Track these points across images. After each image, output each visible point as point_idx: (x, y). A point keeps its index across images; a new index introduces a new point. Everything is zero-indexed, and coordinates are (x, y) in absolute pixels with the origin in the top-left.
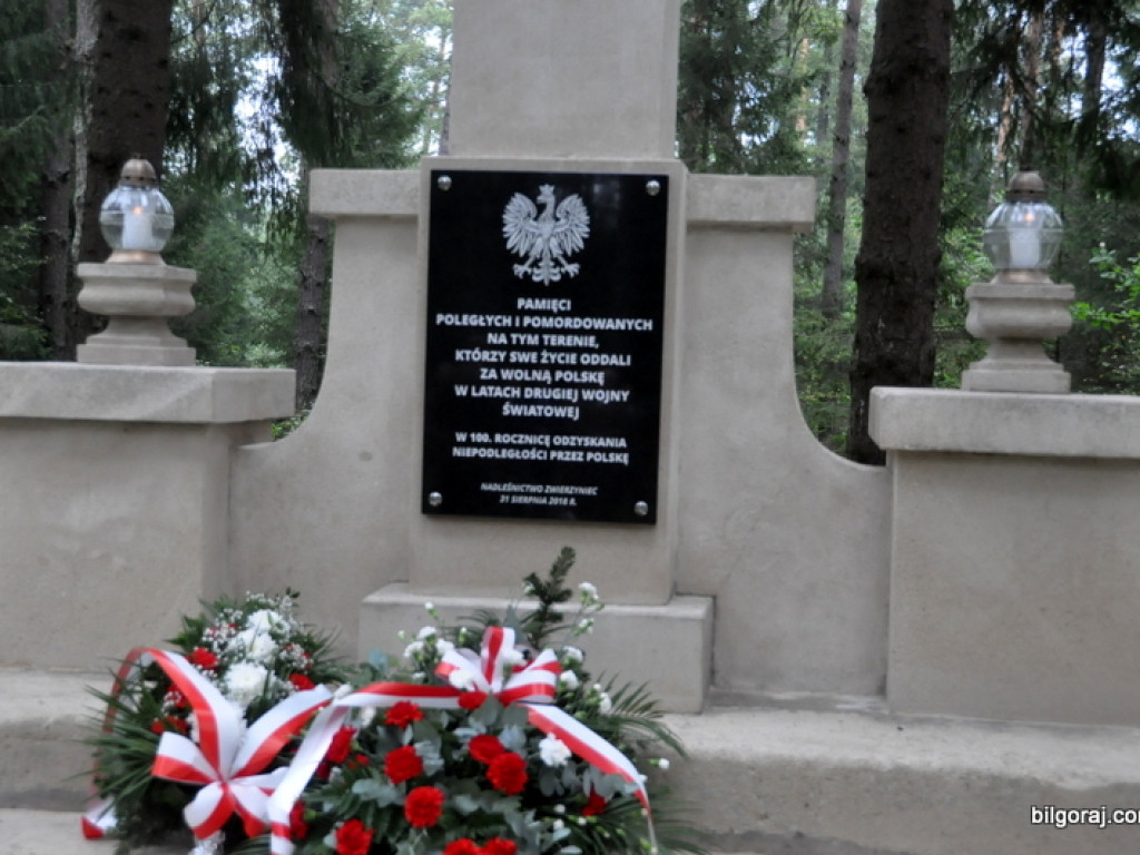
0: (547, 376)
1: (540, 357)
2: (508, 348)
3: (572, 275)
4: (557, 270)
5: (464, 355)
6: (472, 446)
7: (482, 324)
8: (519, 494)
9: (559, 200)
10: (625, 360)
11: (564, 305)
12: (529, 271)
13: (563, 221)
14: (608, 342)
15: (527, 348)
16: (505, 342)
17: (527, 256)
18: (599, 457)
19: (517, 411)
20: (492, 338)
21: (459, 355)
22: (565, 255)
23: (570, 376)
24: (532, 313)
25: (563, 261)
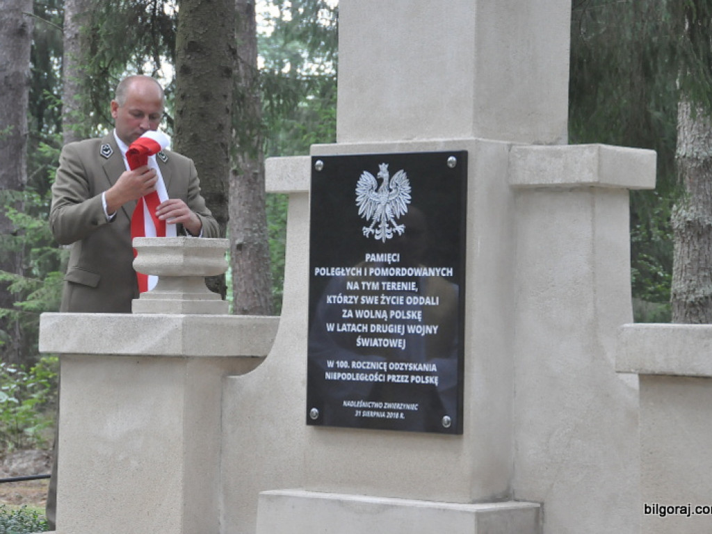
1: (380, 300)
3: (400, 234)
4: (389, 231)
5: (332, 299)
7: (344, 275)
8: (367, 409)
9: (391, 175)
10: (435, 301)
11: (395, 258)
12: (373, 231)
13: (394, 191)
16: (358, 288)
17: (371, 220)
21: (329, 300)
22: (395, 218)
25: (394, 223)
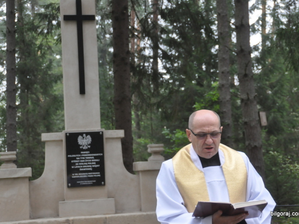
0: (86, 164)
1: (85, 161)
2: (80, 160)
5: (73, 161)
6: (75, 176)
7: (75, 156)
8: (83, 183)
10: (99, 160)
12: (82, 147)
13: (87, 139)
14: (96, 157)
15: (83, 159)
17: (82, 145)
18: (96, 176)
19: (82, 169)
20: (77, 158)
22: (88, 144)
23: (90, 163)
24: (83, 154)
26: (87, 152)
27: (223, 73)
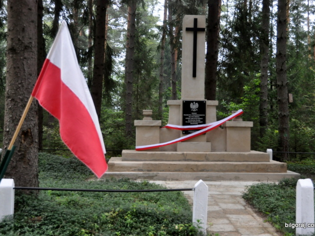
0: (195, 120)
1: (194, 118)
5: (187, 118)
7: (188, 115)
13: (196, 105)
14: (201, 117)
15: (192, 118)
17: (192, 109)
19: (192, 124)
20: (189, 117)
22: (196, 109)
23: (197, 120)
24: (193, 114)
26: (195, 113)
27: (264, 67)
